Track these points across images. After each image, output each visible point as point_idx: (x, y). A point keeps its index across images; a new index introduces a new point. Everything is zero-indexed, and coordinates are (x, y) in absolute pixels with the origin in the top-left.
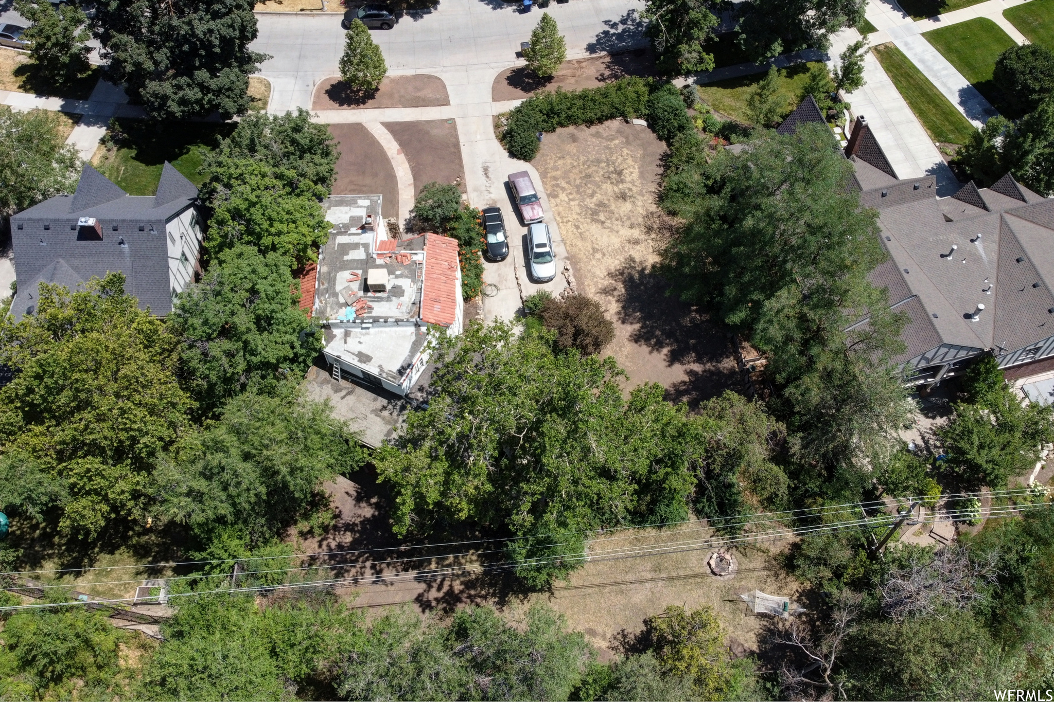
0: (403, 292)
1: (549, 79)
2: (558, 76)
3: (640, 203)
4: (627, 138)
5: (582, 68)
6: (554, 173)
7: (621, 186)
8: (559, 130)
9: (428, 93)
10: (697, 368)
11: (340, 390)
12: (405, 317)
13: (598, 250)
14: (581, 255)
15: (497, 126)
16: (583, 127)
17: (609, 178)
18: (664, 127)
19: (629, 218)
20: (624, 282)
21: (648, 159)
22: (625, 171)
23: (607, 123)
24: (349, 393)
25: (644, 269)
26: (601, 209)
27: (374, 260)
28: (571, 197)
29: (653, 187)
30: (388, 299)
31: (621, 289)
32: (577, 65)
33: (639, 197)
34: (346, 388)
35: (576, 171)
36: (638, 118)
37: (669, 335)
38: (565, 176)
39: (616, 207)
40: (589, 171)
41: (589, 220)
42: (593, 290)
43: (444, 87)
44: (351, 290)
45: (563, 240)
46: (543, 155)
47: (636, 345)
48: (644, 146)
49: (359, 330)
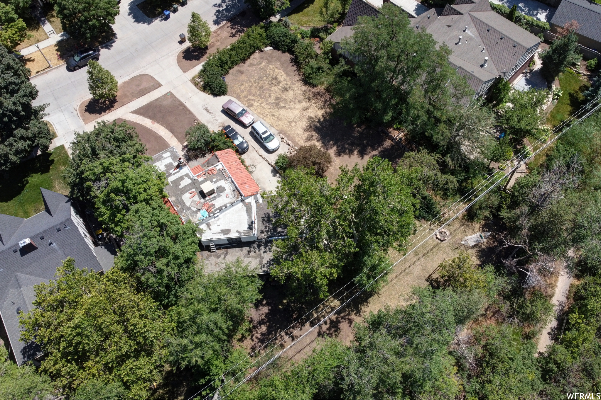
0: (224, 188)
1: (206, 48)
2: (210, 44)
3: (296, 89)
4: (267, 59)
5: (219, 35)
6: (243, 94)
7: (281, 85)
8: (230, 71)
9: (145, 85)
10: (375, 153)
11: (220, 256)
12: (234, 200)
13: (291, 121)
14: (285, 128)
15: (196, 85)
16: (241, 64)
17: (272, 83)
18: (283, 45)
19: (296, 99)
20: (314, 130)
21: (285, 65)
22: (278, 76)
23: (252, 56)
24: (226, 255)
25: (319, 120)
26: (279, 100)
27: (197, 180)
28: (260, 102)
29: (297, 78)
30: (219, 196)
31: (315, 135)
32: (215, 35)
33: (293, 86)
34: (222, 253)
35: (253, 88)
36: (266, 47)
37: (353, 144)
38: (250, 93)
39: (286, 96)
40: (260, 84)
41: (277, 109)
42: (303, 142)
43: (152, 77)
44: (196, 201)
45: (271, 125)
46: (231, 88)
47: (341, 157)
48: (279, 59)
49: (213, 219)
